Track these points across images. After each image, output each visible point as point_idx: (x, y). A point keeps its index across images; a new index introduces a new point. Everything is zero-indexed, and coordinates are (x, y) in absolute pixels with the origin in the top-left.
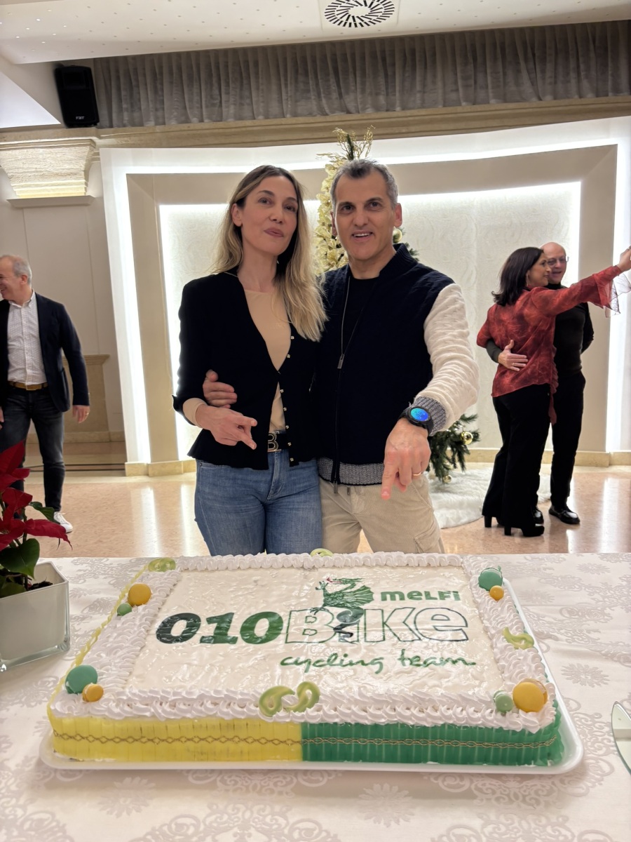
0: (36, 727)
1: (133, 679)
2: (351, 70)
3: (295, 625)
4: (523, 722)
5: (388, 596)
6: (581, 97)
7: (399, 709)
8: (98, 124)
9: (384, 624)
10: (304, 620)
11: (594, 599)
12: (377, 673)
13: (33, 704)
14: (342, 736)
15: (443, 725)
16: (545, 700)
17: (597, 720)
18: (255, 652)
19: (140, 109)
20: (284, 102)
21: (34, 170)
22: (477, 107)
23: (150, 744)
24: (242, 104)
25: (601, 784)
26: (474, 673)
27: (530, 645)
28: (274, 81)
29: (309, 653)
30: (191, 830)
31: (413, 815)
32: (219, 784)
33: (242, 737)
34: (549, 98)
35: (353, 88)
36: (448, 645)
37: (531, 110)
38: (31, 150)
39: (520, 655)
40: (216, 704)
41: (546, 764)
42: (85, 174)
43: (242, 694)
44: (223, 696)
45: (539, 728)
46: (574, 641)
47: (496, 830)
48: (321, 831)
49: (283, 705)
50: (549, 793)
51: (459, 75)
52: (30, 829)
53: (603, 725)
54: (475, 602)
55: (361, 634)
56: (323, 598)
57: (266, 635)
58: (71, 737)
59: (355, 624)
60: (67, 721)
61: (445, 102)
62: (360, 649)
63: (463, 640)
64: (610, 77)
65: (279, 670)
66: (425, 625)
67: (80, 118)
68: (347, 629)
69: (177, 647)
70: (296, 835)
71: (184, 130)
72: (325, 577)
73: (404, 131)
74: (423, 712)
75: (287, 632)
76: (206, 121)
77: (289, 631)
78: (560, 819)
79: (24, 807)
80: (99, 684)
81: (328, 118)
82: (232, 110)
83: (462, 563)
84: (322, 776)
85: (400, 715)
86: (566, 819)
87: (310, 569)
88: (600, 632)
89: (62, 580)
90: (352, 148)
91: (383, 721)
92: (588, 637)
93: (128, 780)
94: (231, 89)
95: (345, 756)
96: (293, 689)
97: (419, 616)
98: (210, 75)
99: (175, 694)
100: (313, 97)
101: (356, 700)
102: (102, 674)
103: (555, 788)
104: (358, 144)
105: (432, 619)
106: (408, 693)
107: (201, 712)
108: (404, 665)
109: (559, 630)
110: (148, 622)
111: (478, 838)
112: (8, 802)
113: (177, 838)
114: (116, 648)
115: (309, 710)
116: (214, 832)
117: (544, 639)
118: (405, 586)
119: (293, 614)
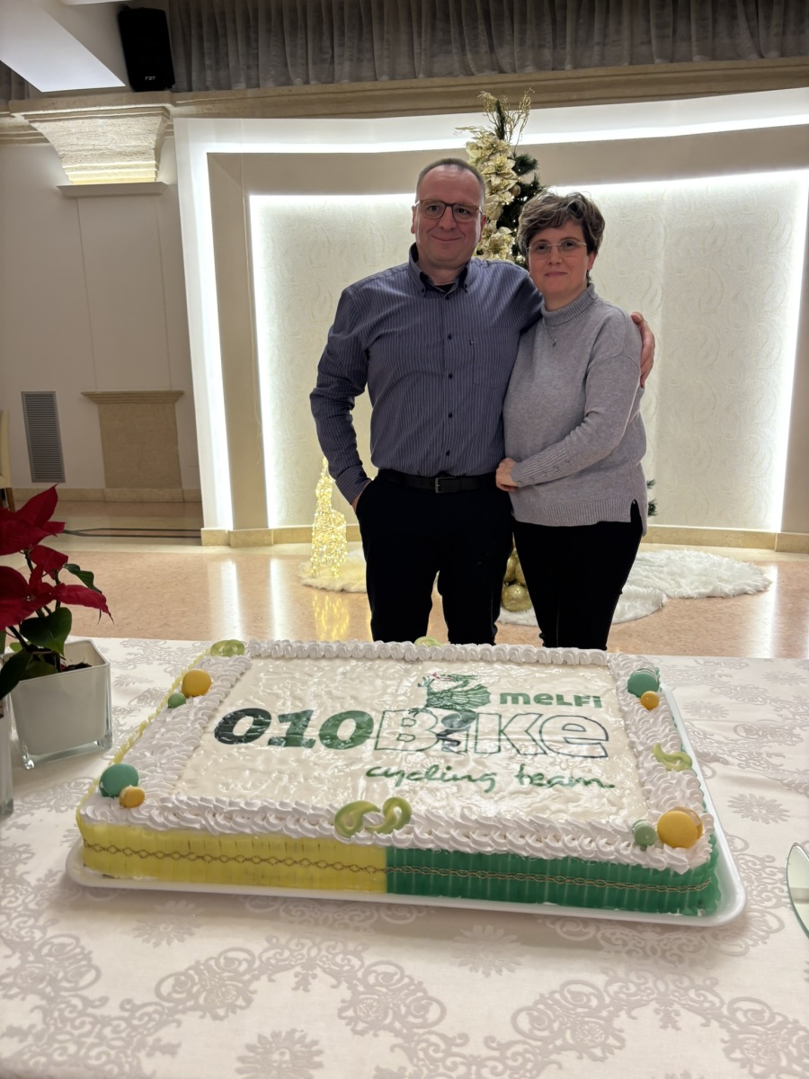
0: (65, 836)
1: (182, 784)
2: (507, 13)
3: (388, 728)
4: (669, 860)
5: (509, 698)
7: (510, 837)
8: (174, 86)
9: (501, 732)
10: (400, 722)
11: (781, 716)
12: (487, 791)
13: (63, 809)
14: (437, 866)
15: (566, 859)
16: (699, 834)
17: (767, 864)
18: (334, 760)
19: (228, 66)
20: (416, 57)
21: (90, 147)
22: (676, 66)
23: (200, 862)
24: (360, 60)
25: (765, 943)
26: (611, 798)
27: (687, 766)
28: (403, 27)
29: (404, 763)
30: (244, 966)
31: (519, 964)
32: (282, 914)
33: (314, 859)
34: (774, 54)
35: (508, 38)
36: (581, 762)
37: (748, 71)
38: (87, 120)
39: (673, 778)
40: (281, 819)
41: (696, 914)
42: (155, 153)
43: (314, 808)
44: (291, 810)
45: (688, 867)
46: (748, 766)
47: (624, 989)
48: (403, 976)
49: (365, 824)
50: (697, 950)
51: (652, 21)
52: (50, 954)
53: (775, 870)
54: (620, 710)
55: (471, 744)
56: (426, 697)
57: (351, 738)
58: (104, 849)
59: (464, 730)
60: (100, 829)
61: (632, 58)
62: (468, 761)
63: (601, 757)
65: (362, 782)
66: (553, 732)
67: (151, 78)
68: (454, 736)
69: (239, 748)
70: (371, 979)
71: (283, 95)
72: (431, 672)
73: (575, 97)
74: (541, 842)
75: (378, 737)
76: (313, 82)
77: (381, 735)
78: (708, 982)
79: (43, 929)
80: (140, 787)
81: (474, 80)
82: (347, 67)
83: (608, 662)
84: (410, 912)
85: (511, 843)
86: (715, 982)
87: (412, 662)
88: (784, 757)
89: (103, 661)
90: (502, 120)
91: (489, 850)
92: (767, 762)
93: (171, 904)
94: (346, 39)
95: (440, 891)
96: (378, 807)
97: (547, 725)
98: (320, 21)
99: (231, 804)
100: (455, 51)
101: (457, 823)
102: (144, 776)
103: (705, 944)
104: (511, 114)
105: (563, 729)
106: (524, 818)
107: (264, 828)
108: (522, 783)
109: (730, 752)
110: (206, 718)
111: (600, 998)
112: (25, 922)
113: (226, 974)
114: (164, 746)
115: (396, 832)
116: (271, 970)
117: (710, 762)
118: (532, 687)
119: (386, 715)
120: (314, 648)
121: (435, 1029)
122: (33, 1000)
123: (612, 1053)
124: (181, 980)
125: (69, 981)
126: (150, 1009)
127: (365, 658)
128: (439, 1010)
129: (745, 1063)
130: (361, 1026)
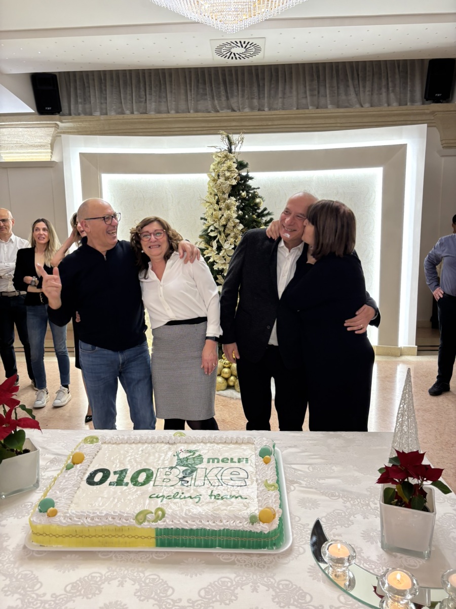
0: (22, 529)
1: (72, 505)
2: (235, 81)
3: (159, 477)
4: (262, 528)
6: (389, 105)
7: (203, 522)
8: (61, 113)
9: (206, 476)
10: (165, 473)
12: (197, 503)
13: (20, 517)
14: (175, 535)
15: (224, 529)
16: (274, 518)
18: (136, 491)
19: (90, 103)
20: (189, 101)
21: (15, 142)
22: (319, 111)
23: (80, 538)
24: (160, 102)
25: (296, 559)
26: (245, 503)
27: (276, 489)
28: (182, 87)
29: (165, 492)
30: (98, 579)
31: (204, 572)
32: (114, 558)
33: (126, 535)
34: (367, 105)
35: (236, 94)
36: (236, 488)
37: (354, 113)
38: (13, 129)
40: (113, 518)
41: (273, 549)
42: (51, 146)
43: (127, 513)
44: (118, 514)
45: (269, 530)
46: (309, 485)
47: (241, 579)
48: (159, 579)
49: (147, 519)
50: (271, 562)
51: (308, 88)
52: (21, 578)
53: (308, 530)
55: (193, 482)
56: (177, 461)
57: (144, 481)
58: (41, 535)
59: (190, 476)
60: (39, 526)
61: (298, 105)
62: (190, 489)
63: (244, 486)
64: (409, 92)
65: (147, 501)
66: (226, 477)
67: (49, 109)
68: (186, 479)
69: (97, 488)
70: (147, 581)
71: (120, 119)
72: (180, 449)
73: (270, 124)
74: (215, 523)
75: (155, 480)
76: (135, 113)
78: (272, 575)
79: (18, 568)
80: (56, 508)
81: (218, 114)
82: (153, 105)
84: (165, 554)
85: (203, 524)
86: (275, 575)
87: (172, 444)
89: (36, 449)
90: (230, 143)
91: (194, 527)
93: (69, 556)
94: (153, 92)
95: (176, 544)
96: (152, 511)
97: (225, 472)
98: (139, 82)
99: (94, 513)
100: (209, 99)
101: (183, 516)
102: (57, 502)
103: (274, 560)
104: (234, 141)
105: (231, 474)
107: (106, 522)
108: (211, 498)
110: (82, 474)
111: (232, 582)
112: (10, 566)
113: (92, 582)
114: (64, 488)
115: (159, 521)
116: (109, 580)
117: (294, 484)
118: (221, 455)
119: (159, 470)
120: (129, 439)
121: (169, 598)
122: (16, 596)
123: (232, 602)
124: (74, 586)
125: (30, 588)
126: (63, 596)
127: (151, 443)
128: (172, 591)
129: (278, 603)
130: (142, 598)
